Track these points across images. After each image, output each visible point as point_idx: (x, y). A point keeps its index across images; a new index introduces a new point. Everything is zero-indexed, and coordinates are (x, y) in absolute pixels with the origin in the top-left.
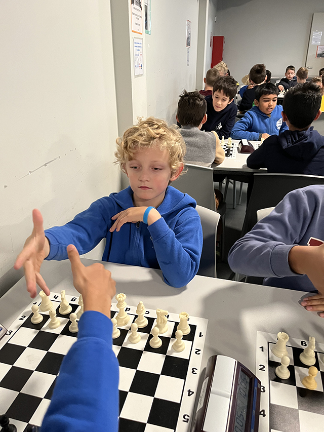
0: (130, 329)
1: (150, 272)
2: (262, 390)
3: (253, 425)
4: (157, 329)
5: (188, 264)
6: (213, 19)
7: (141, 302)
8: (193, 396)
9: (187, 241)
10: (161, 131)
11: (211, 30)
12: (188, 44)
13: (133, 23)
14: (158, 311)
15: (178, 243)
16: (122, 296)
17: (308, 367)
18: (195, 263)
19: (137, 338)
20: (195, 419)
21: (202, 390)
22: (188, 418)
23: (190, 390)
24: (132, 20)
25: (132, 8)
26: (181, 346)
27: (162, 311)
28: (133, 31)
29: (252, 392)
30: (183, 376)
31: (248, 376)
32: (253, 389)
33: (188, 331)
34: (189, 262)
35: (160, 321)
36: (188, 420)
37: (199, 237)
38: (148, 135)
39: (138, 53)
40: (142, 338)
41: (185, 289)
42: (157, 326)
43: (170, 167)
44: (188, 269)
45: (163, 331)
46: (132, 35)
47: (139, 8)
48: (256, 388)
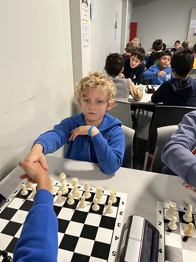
0: (80, 199)
1: (93, 165)
2: (160, 237)
3: (154, 258)
4: (97, 199)
5: (116, 160)
6: (131, 12)
7: (87, 183)
8: (118, 240)
9: (115, 146)
10: (103, 80)
11: (129, 19)
12: (116, 27)
13: (83, 15)
14: (97, 189)
15: (109, 148)
16: (76, 179)
17: (188, 223)
18: (119, 160)
19: (84, 205)
20: (119, 254)
21: (124, 236)
22: (115, 253)
23: (116, 236)
24: (82, 13)
25: (82, 5)
26: (111, 210)
27: (100, 188)
28: (82, 20)
29: (154, 238)
30: (112, 228)
31: (152, 228)
32: (154, 236)
33: (115, 200)
34: (116, 159)
35: (98, 195)
36: (115, 254)
37: (123, 144)
38: (96, 82)
39: (85, 32)
40: (88, 205)
41: (114, 175)
42: (97, 197)
43: (108, 101)
44: (115, 164)
45: (100, 201)
46: (82, 22)
47: (86, 5)
48: (156, 236)
